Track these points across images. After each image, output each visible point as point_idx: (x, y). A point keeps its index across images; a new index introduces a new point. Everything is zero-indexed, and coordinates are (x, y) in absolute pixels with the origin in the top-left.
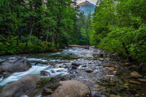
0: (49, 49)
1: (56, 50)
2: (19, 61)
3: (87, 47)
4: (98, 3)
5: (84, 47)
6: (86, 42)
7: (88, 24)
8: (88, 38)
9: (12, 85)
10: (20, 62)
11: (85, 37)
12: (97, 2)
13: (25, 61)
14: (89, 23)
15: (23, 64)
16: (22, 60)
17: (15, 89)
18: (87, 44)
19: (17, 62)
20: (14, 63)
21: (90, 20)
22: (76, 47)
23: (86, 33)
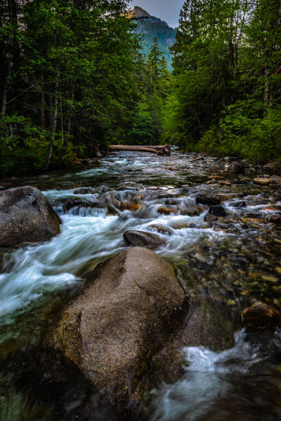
0: (60, 159)
1: (79, 161)
2: (22, 202)
3: (164, 151)
4: (186, 9)
5: (156, 149)
6: (149, 137)
7: (151, 81)
8: (154, 123)
9: (113, 310)
10: (25, 207)
11: (144, 121)
12: (184, 7)
13: (41, 201)
14: (153, 79)
15: (37, 213)
16: (31, 197)
17: (136, 328)
18: (153, 140)
19: (14, 206)
20: (7, 212)
21: (156, 67)
22: (126, 150)
23: (146, 108)
